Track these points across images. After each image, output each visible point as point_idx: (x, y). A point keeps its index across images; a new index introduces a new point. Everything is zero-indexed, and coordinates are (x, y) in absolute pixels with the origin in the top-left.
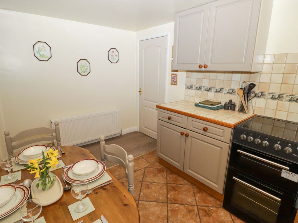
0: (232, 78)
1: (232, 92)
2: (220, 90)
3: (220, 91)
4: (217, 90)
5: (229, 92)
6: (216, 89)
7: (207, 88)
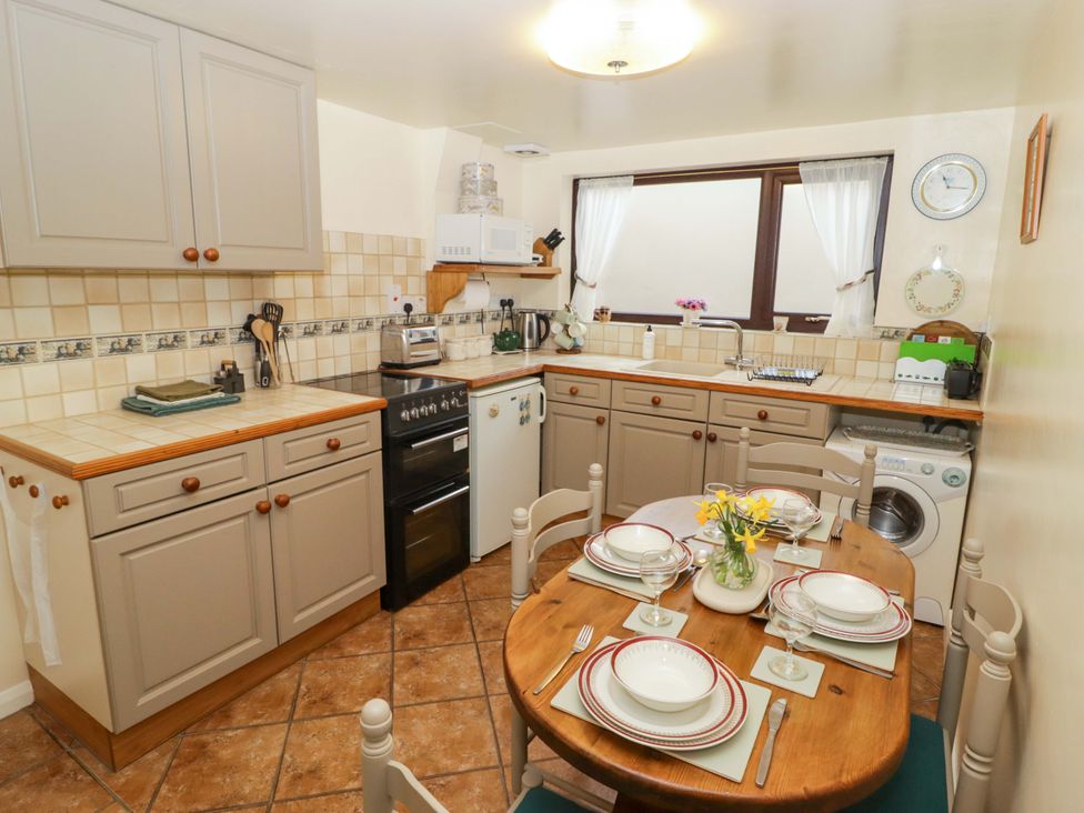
0: (204, 294)
1: (215, 338)
2: (175, 337)
3: (173, 342)
4: (164, 343)
5: (205, 339)
6: (158, 337)
7: (116, 339)
